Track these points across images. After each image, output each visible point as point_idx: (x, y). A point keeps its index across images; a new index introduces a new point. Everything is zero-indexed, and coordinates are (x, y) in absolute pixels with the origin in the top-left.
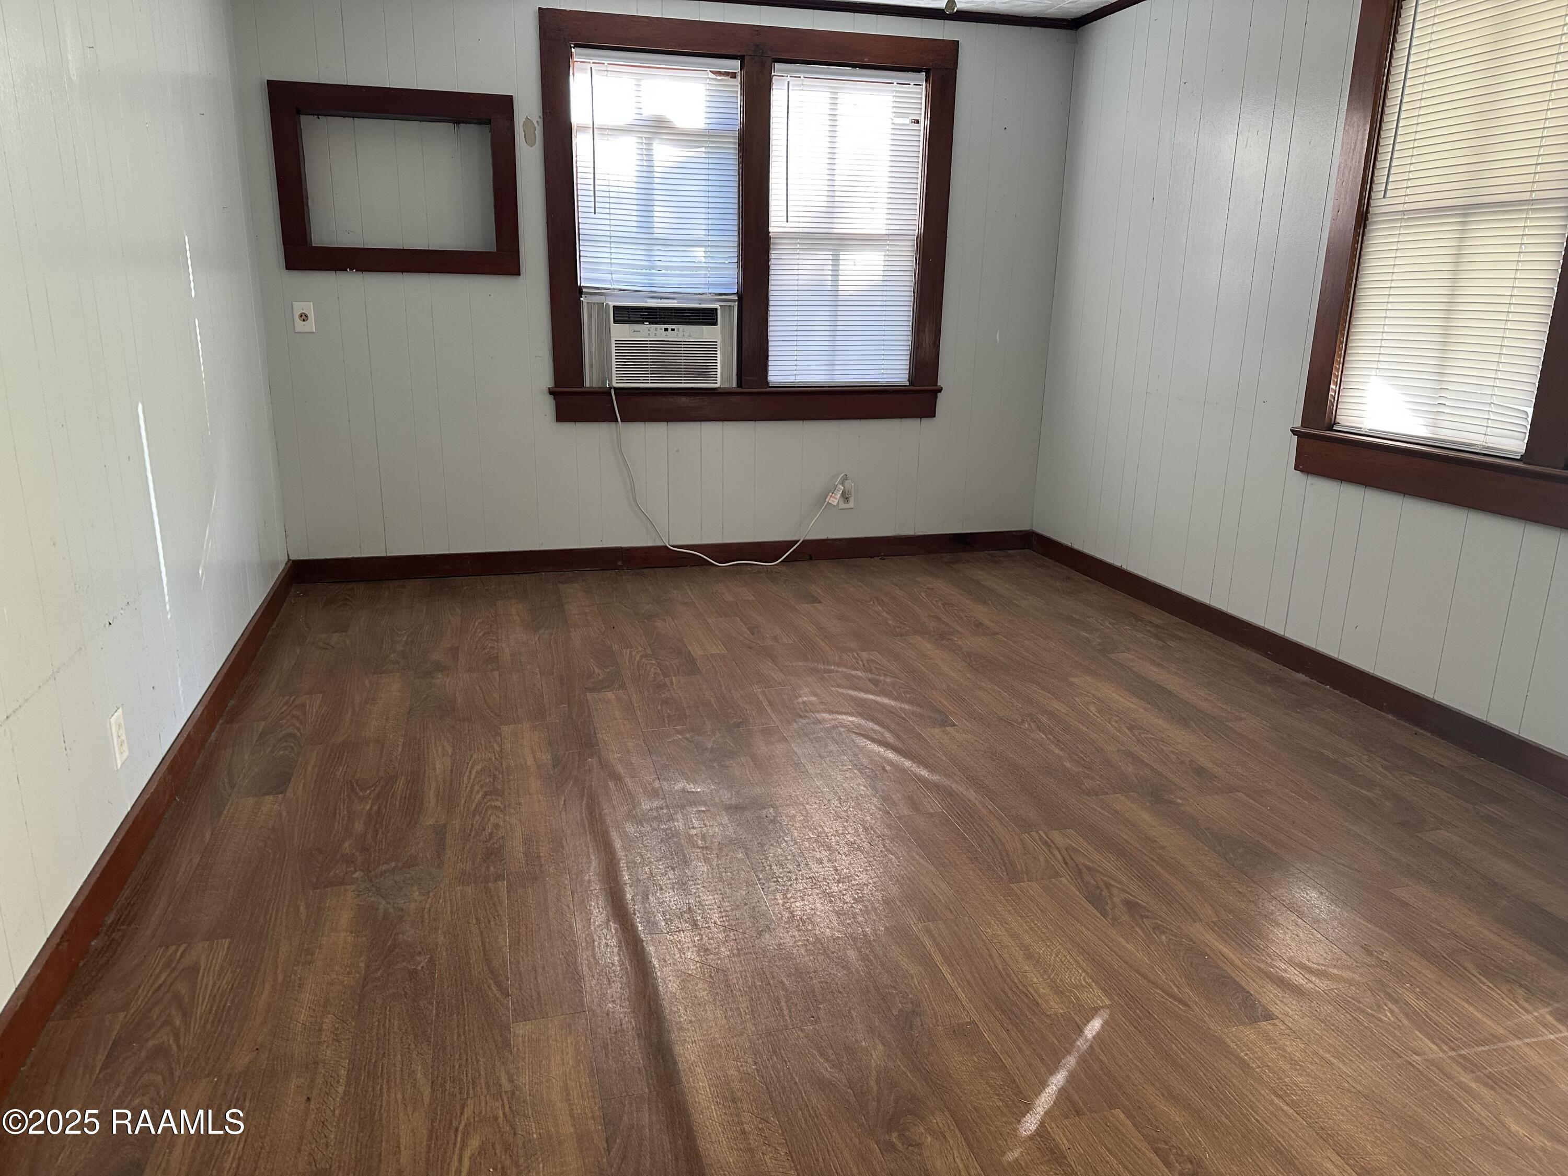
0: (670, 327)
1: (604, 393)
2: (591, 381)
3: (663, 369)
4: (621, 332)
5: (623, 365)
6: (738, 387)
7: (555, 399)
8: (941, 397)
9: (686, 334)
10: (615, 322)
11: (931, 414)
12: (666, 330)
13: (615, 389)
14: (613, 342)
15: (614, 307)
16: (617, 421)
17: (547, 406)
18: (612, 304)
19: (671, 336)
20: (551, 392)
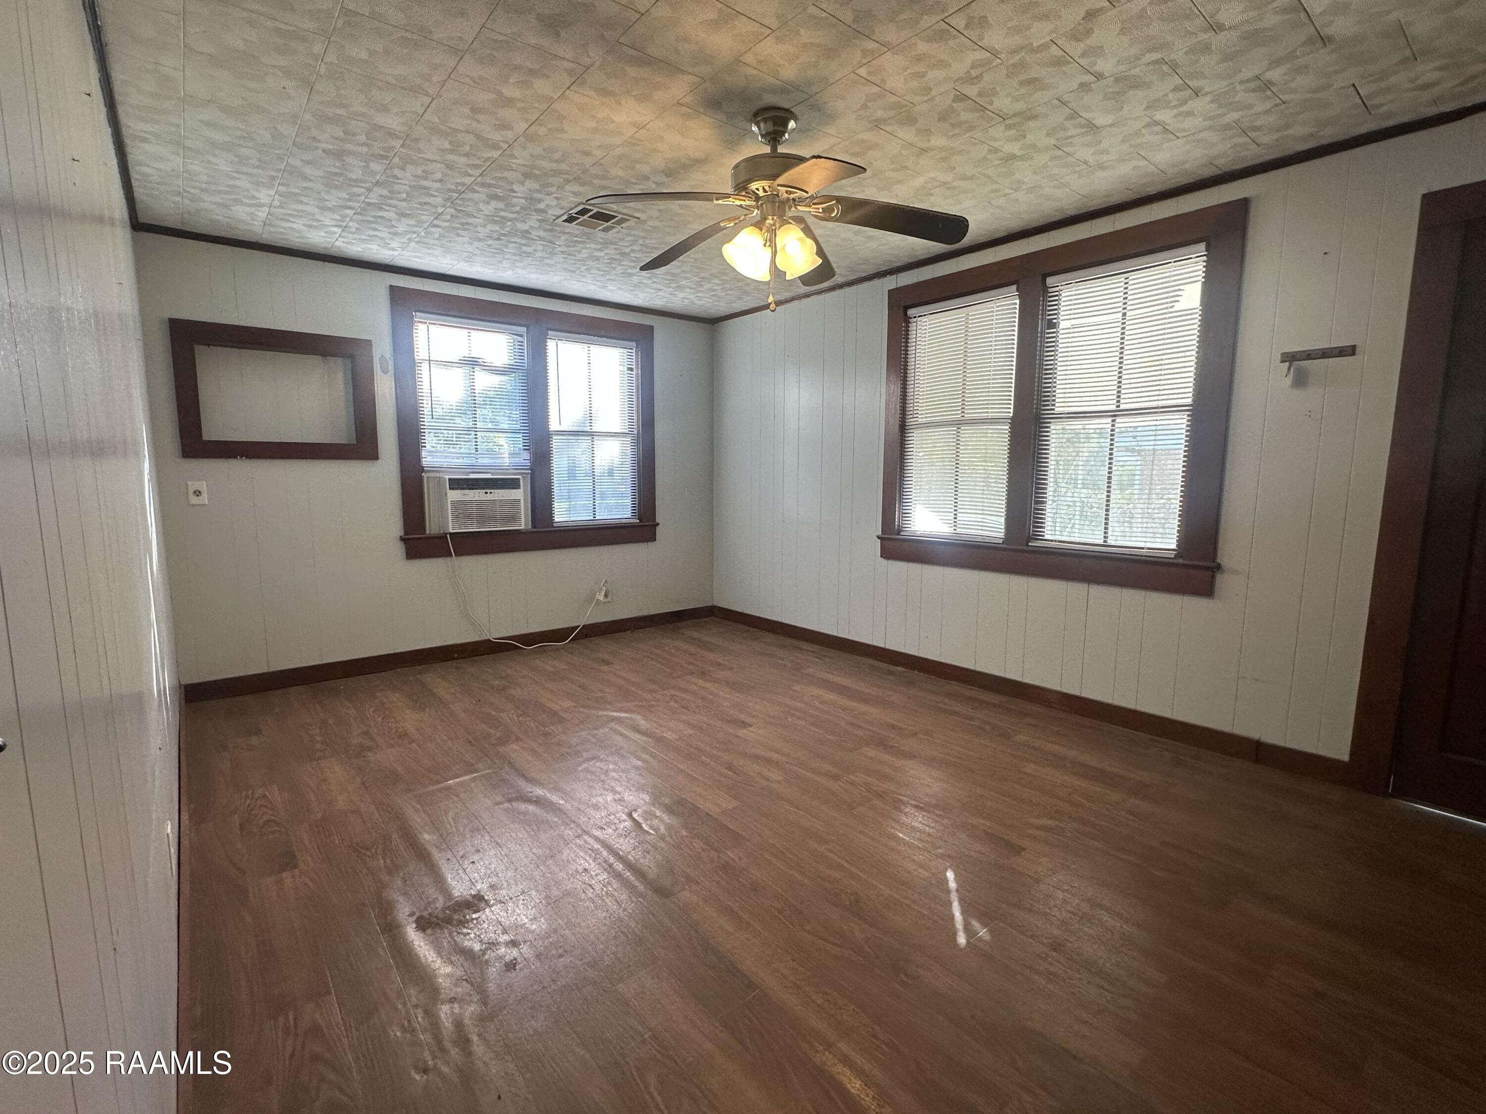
0: (489, 491)
1: (443, 537)
2: (430, 530)
3: (483, 519)
4: (455, 495)
5: (456, 517)
6: (533, 527)
7: (405, 544)
8: (658, 528)
9: (500, 495)
10: (450, 489)
11: (653, 538)
12: (486, 493)
13: (450, 534)
14: (449, 503)
15: (450, 479)
16: (452, 556)
17: (399, 549)
18: (447, 477)
19: (489, 497)
20: (402, 539)
